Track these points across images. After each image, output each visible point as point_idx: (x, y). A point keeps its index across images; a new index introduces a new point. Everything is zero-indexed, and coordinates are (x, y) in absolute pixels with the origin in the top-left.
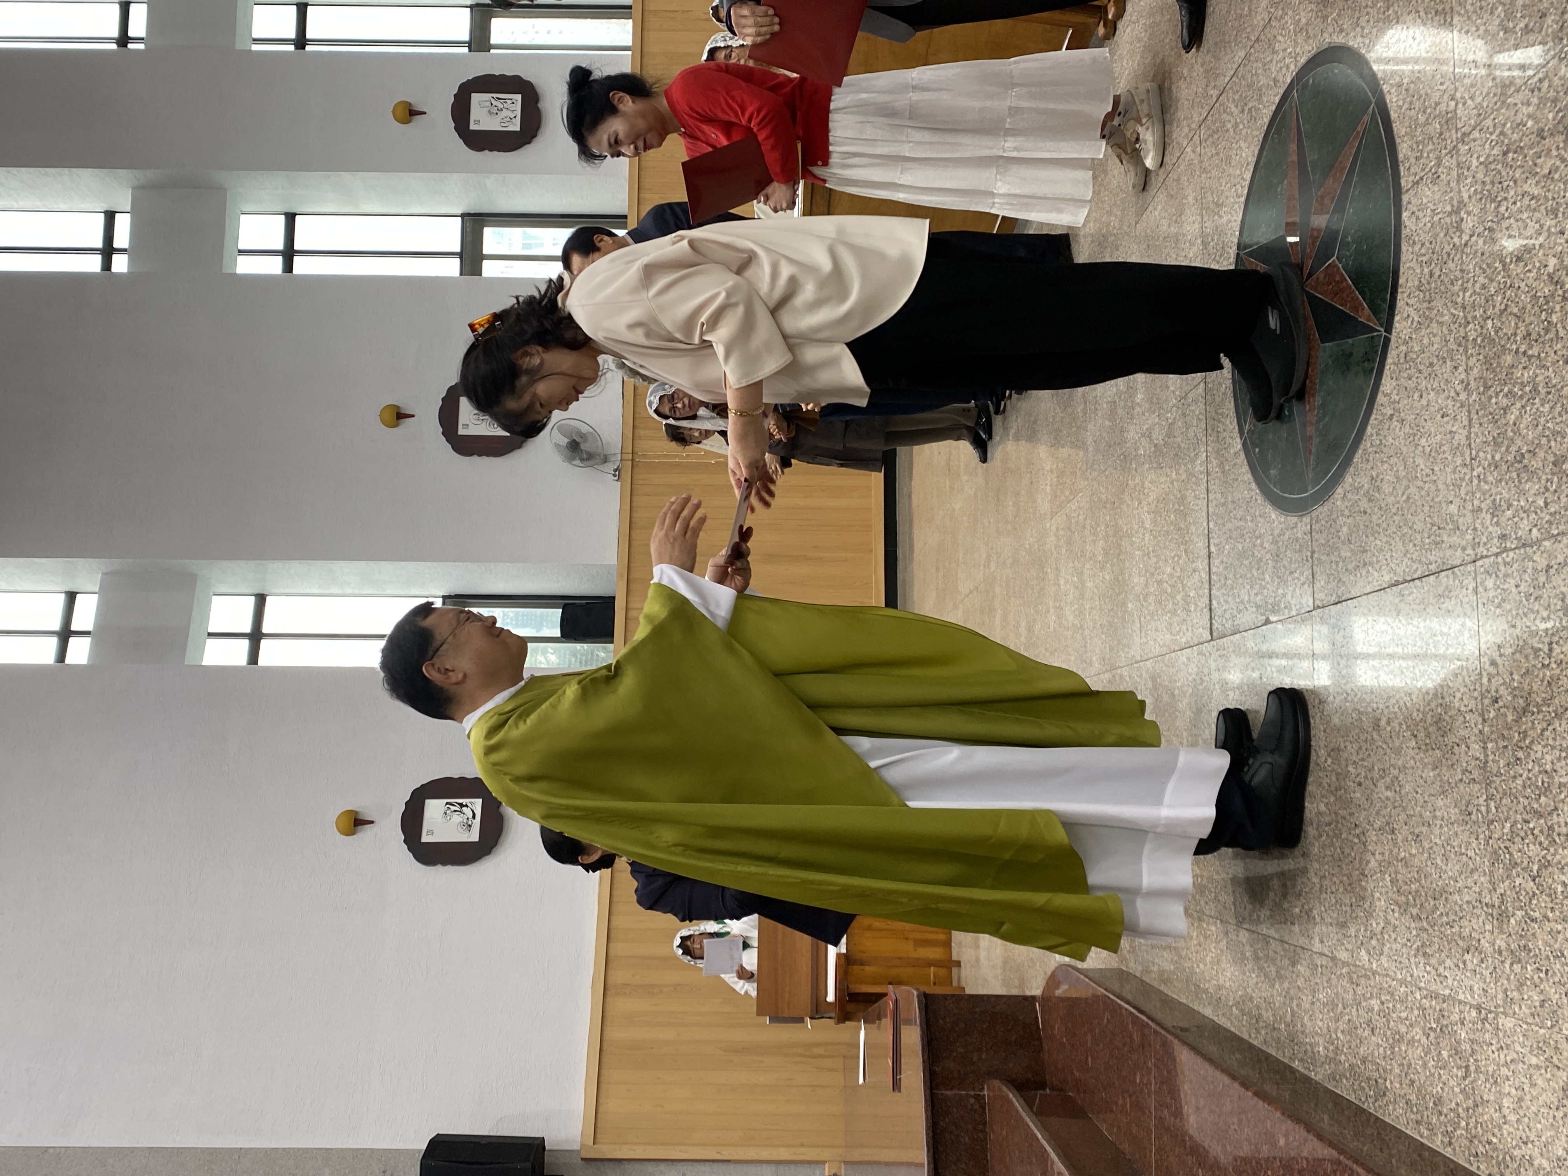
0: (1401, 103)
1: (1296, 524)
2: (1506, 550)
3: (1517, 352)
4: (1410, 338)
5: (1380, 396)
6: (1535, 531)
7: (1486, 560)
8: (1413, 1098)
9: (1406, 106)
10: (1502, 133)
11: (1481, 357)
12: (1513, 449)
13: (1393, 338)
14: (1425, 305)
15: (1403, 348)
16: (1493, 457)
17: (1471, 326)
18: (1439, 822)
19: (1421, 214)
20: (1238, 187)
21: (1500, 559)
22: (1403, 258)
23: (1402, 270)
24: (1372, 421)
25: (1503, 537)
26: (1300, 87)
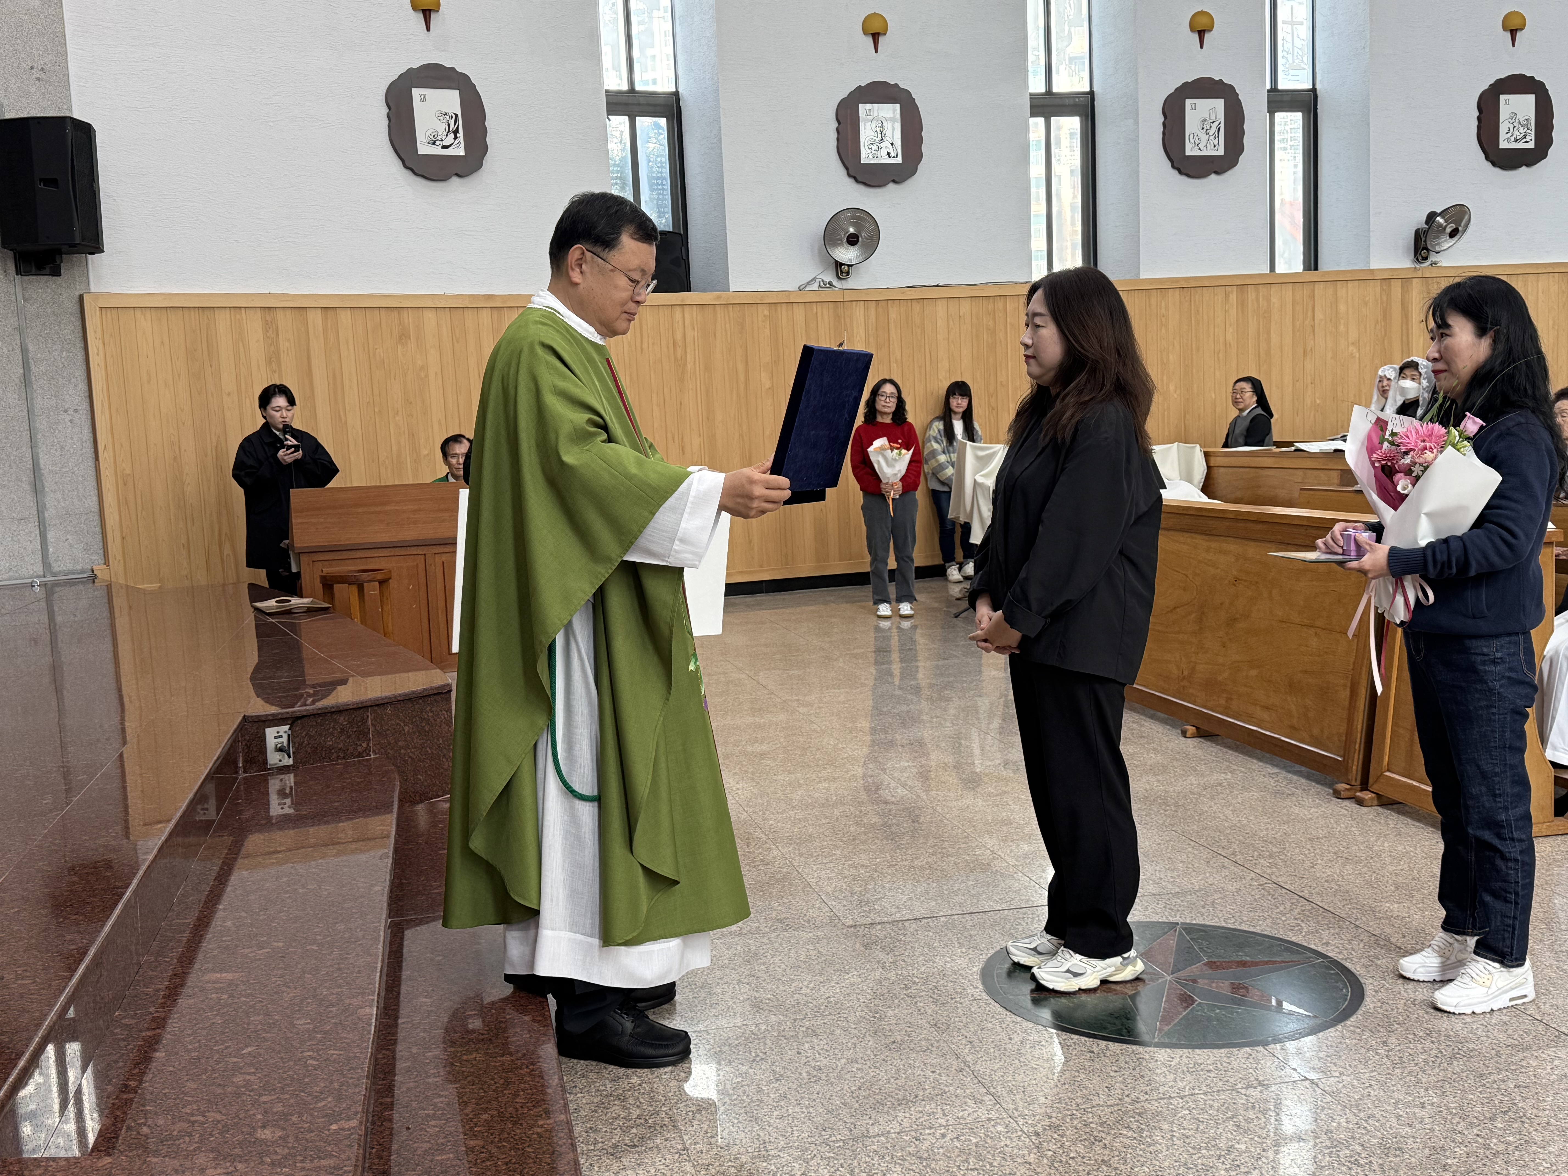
0: (1330, 1039)
1: (977, 988)
2: (1028, 1136)
3: (1172, 1131)
4: (1157, 1061)
5: (1105, 1043)
6: (1050, 1153)
7: (1015, 1125)
8: (583, 1113)
9: (1329, 1043)
10: (1323, 1108)
11: (1160, 1109)
12: (1104, 1135)
13: (1152, 1049)
14: (1185, 1069)
15: (1148, 1057)
16: (1091, 1123)
17: (1181, 1101)
18: (804, 1110)
19: (1251, 1060)
20: (1233, 920)
21: (1020, 1133)
22: (1215, 1051)
23: (1205, 1051)
24: (1083, 1039)
25: (1037, 1134)
26: (1327, 964)
